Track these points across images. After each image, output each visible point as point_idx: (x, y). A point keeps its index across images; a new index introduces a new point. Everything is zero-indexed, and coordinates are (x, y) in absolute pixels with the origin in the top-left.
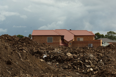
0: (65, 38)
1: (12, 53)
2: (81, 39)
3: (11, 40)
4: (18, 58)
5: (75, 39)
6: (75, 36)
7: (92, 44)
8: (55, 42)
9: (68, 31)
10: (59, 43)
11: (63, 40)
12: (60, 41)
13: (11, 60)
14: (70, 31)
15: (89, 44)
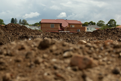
0: (62, 25)
1: (4, 37)
2: (73, 26)
3: (15, 27)
4: (8, 41)
5: (69, 26)
6: (69, 24)
7: (80, 30)
8: (55, 27)
9: (65, 20)
10: (58, 28)
11: (61, 26)
12: (59, 27)
13: (3, 42)
14: (66, 21)
15: (78, 30)
